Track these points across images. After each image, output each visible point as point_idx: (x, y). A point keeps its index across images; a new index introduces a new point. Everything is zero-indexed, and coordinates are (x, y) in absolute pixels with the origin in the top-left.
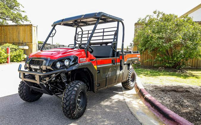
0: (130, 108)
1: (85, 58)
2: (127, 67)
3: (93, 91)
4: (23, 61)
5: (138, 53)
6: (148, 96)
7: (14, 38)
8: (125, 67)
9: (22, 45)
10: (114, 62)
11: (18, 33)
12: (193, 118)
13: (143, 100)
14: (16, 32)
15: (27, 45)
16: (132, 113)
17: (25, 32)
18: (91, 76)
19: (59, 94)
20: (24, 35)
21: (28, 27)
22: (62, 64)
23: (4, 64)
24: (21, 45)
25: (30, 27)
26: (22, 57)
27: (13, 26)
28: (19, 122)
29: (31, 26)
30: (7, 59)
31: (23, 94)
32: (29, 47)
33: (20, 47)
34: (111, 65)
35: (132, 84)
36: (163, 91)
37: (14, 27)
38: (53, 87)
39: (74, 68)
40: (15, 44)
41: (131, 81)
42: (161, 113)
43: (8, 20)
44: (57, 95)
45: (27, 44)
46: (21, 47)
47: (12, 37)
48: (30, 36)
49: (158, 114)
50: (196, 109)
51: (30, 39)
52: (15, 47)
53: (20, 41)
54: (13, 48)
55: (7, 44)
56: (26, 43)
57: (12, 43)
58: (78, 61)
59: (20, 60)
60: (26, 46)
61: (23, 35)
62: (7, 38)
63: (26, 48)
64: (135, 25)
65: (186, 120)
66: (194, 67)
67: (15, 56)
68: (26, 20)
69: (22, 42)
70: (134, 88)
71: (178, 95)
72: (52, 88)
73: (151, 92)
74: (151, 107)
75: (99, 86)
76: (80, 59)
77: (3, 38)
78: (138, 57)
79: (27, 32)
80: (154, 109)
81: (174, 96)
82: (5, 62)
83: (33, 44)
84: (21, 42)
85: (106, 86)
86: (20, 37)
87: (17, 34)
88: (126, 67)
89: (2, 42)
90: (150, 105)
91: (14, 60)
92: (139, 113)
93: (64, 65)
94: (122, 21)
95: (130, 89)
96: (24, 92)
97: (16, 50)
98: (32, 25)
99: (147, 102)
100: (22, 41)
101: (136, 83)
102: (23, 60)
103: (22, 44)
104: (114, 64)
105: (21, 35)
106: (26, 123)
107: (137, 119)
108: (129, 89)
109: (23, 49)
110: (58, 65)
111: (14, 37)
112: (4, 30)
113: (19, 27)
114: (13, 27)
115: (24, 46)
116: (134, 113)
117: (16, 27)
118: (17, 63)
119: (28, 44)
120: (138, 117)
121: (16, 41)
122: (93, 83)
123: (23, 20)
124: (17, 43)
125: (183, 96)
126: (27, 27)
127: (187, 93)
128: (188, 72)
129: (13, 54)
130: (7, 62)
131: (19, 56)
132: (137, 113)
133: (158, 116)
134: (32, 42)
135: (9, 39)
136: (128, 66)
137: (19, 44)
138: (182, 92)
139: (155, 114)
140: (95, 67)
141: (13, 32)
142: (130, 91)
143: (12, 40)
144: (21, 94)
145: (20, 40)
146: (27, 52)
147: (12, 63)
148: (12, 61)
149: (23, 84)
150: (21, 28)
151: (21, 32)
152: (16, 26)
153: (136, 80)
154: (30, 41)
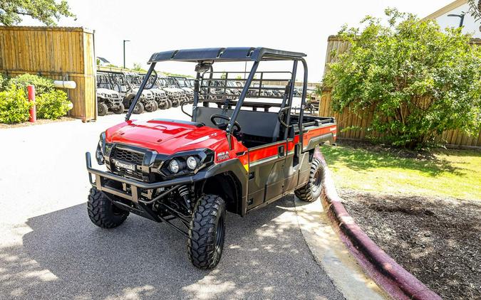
0: (311, 248)
1: (227, 153)
2: (308, 155)
3: (240, 213)
4: (64, 116)
5: (332, 121)
6: (348, 220)
7: (41, 61)
8: (303, 158)
9: (61, 77)
10: (282, 152)
11: (50, 46)
12: (429, 273)
13: (338, 229)
14: (44, 45)
15: (71, 78)
16: (314, 259)
17: (67, 47)
18: (236, 186)
19: (172, 219)
20: (64, 54)
21: (73, 33)
22: (182, 165)
23: (24, 124)
24: (57, 77)
25: (77, 34)
26: (62, 108)
27: (36, 29)
28: (100, 272)
29: (80, 31)
30: (30, 111)
31: (100, 216)
32: (77, 85)
33: (56, 82)
34: (277, 157)
35: (315, 190)
36: (379, 210)
37: (40, 32)
38: (160, 204)
39: (207, 175)
40: (44, 75)
41: (314, 183)
42: (371, 261)
43: (24, 14)
44: (167, 220)
45: (72, 75)
46: (59, 83)
47: (35, 56)
48: (78, 55)
49: (366, 263)
50: (439, 253)
51: (78, 65)
52: (45, 84)
53: (54, 67)
54: (40, 86)
55: (27, 75)
56: (68, 73)
57: (37, 71)
58: (213, 160)
59: (57, 114)
60: (69, 80)
61: (62, 53)
62: (23, 60)
63: (71, 85)
64: (329, 40)
65: (415, 278)
66: (455, 144)
67: (46, 106)
68: (66, 13)
69: (59, 71)
70: (319, 198)
71: (409, 220)
72: (157, 206)
73: (355, 211)
74: (352, 247)
75: (251, 203)
76: (219, 155)
77: (14, 59)
78: (331, 132)
79: (70, 48)
80: (357, 252)
81: (400, 224)
82: (27, 119)
83: (85, 75)
84: (57, 69)
85: (264, 201)
86: (56, 59)
87: (48, 51)
88: (305, 158)
89: (11, 68)
90: (350, 242)
91: (46, 115)
92: (328, 259)
93: (186, 168)
94: (304, 58)
95: (311, 202)
96: (101, 211)
97: (47, 90)
98: (81, 28)
99: (345, 234)
100: (61, 69)
101: (324, 188)
102: (66, 113)
103: (60, 75)
104: (282, 154)
105: (56, 52)
106: (114, 274)
107: (324, 272)
108: (308, 202)
109: (62, 87)
110: (175, 166)
111: (41, 58)
112: (14, 38)
113: (51, 33)
114: (36, 32)
115: (66, 80)
116: (319, 258)
117: (43, 32)
118: (51, 120)
119: (75, 75)
120: (326, 267)
121: (46, 67)
122: (240, 199)
123: (58, 13)
124: (47, 72)
125: (419, 224)
126: (69, 33)
127: (427, 218)
128: (440, 157)
129: (43, 101)
130: (30, 120)
131: (57, 105)
132: (325, 258)
133: (365, 266)
134: (84, 71)
135: (28, 61)
136: (310, 154)
137: (52, 74)
138: (417, 213)
139: (360, 261)
140: (246, 167)
141: (37, 44)
142: (310, 205)
143: (35, 63)
144: (95, 216)
145: (56, 64)
146: (72, 95)
147: (41, 120)
148: (41, 116)
149: (98, 195)
150: (57, 35)
151: (57, 47)
152: (44, 29)
153: (323, 182)
154: (78, 68)
